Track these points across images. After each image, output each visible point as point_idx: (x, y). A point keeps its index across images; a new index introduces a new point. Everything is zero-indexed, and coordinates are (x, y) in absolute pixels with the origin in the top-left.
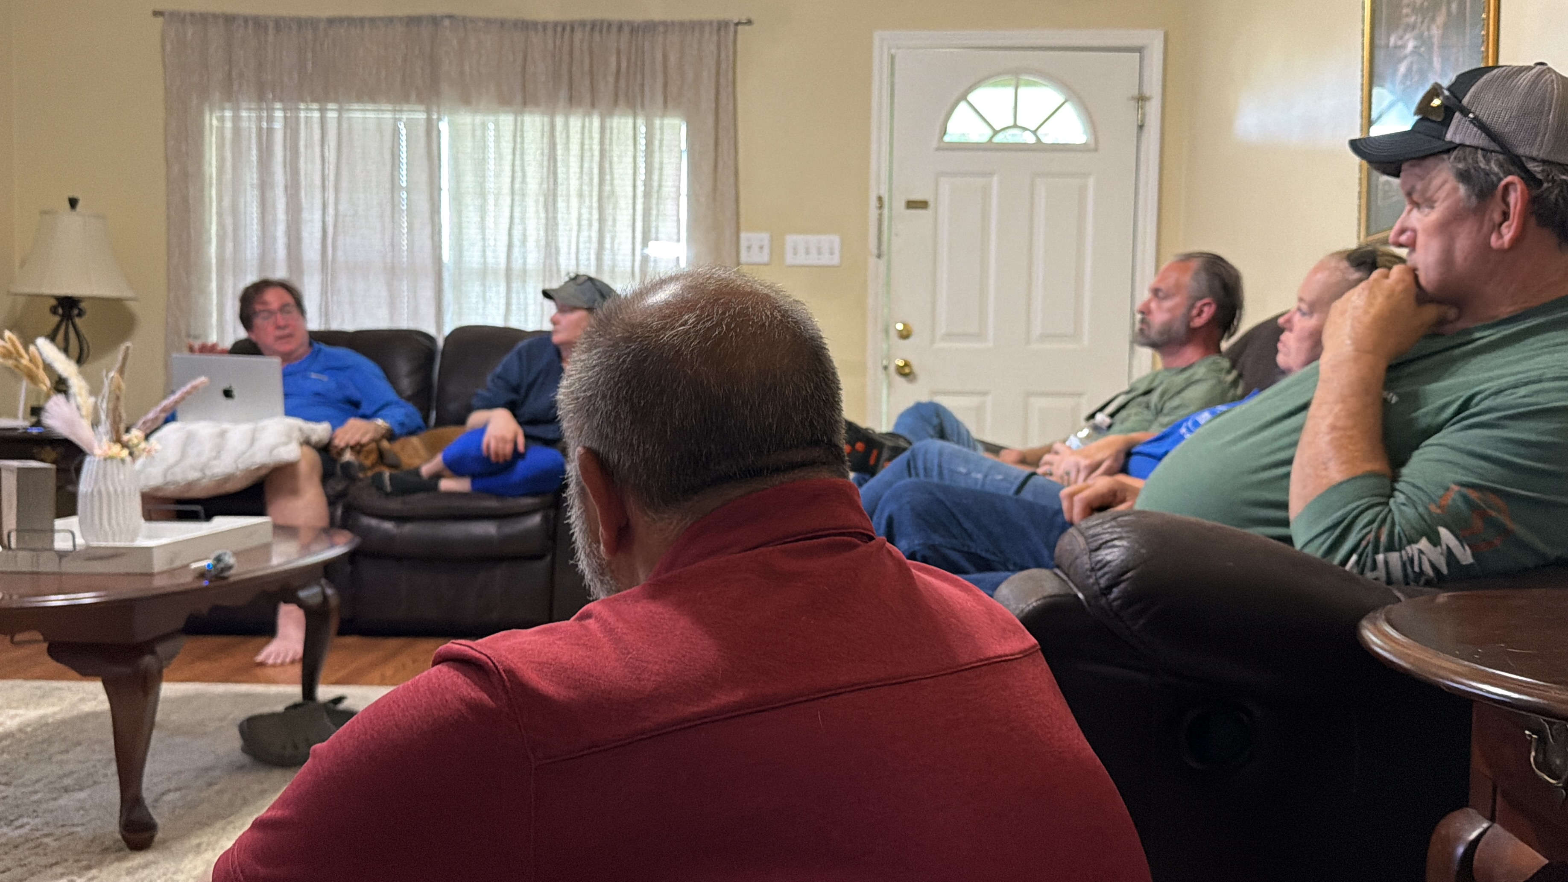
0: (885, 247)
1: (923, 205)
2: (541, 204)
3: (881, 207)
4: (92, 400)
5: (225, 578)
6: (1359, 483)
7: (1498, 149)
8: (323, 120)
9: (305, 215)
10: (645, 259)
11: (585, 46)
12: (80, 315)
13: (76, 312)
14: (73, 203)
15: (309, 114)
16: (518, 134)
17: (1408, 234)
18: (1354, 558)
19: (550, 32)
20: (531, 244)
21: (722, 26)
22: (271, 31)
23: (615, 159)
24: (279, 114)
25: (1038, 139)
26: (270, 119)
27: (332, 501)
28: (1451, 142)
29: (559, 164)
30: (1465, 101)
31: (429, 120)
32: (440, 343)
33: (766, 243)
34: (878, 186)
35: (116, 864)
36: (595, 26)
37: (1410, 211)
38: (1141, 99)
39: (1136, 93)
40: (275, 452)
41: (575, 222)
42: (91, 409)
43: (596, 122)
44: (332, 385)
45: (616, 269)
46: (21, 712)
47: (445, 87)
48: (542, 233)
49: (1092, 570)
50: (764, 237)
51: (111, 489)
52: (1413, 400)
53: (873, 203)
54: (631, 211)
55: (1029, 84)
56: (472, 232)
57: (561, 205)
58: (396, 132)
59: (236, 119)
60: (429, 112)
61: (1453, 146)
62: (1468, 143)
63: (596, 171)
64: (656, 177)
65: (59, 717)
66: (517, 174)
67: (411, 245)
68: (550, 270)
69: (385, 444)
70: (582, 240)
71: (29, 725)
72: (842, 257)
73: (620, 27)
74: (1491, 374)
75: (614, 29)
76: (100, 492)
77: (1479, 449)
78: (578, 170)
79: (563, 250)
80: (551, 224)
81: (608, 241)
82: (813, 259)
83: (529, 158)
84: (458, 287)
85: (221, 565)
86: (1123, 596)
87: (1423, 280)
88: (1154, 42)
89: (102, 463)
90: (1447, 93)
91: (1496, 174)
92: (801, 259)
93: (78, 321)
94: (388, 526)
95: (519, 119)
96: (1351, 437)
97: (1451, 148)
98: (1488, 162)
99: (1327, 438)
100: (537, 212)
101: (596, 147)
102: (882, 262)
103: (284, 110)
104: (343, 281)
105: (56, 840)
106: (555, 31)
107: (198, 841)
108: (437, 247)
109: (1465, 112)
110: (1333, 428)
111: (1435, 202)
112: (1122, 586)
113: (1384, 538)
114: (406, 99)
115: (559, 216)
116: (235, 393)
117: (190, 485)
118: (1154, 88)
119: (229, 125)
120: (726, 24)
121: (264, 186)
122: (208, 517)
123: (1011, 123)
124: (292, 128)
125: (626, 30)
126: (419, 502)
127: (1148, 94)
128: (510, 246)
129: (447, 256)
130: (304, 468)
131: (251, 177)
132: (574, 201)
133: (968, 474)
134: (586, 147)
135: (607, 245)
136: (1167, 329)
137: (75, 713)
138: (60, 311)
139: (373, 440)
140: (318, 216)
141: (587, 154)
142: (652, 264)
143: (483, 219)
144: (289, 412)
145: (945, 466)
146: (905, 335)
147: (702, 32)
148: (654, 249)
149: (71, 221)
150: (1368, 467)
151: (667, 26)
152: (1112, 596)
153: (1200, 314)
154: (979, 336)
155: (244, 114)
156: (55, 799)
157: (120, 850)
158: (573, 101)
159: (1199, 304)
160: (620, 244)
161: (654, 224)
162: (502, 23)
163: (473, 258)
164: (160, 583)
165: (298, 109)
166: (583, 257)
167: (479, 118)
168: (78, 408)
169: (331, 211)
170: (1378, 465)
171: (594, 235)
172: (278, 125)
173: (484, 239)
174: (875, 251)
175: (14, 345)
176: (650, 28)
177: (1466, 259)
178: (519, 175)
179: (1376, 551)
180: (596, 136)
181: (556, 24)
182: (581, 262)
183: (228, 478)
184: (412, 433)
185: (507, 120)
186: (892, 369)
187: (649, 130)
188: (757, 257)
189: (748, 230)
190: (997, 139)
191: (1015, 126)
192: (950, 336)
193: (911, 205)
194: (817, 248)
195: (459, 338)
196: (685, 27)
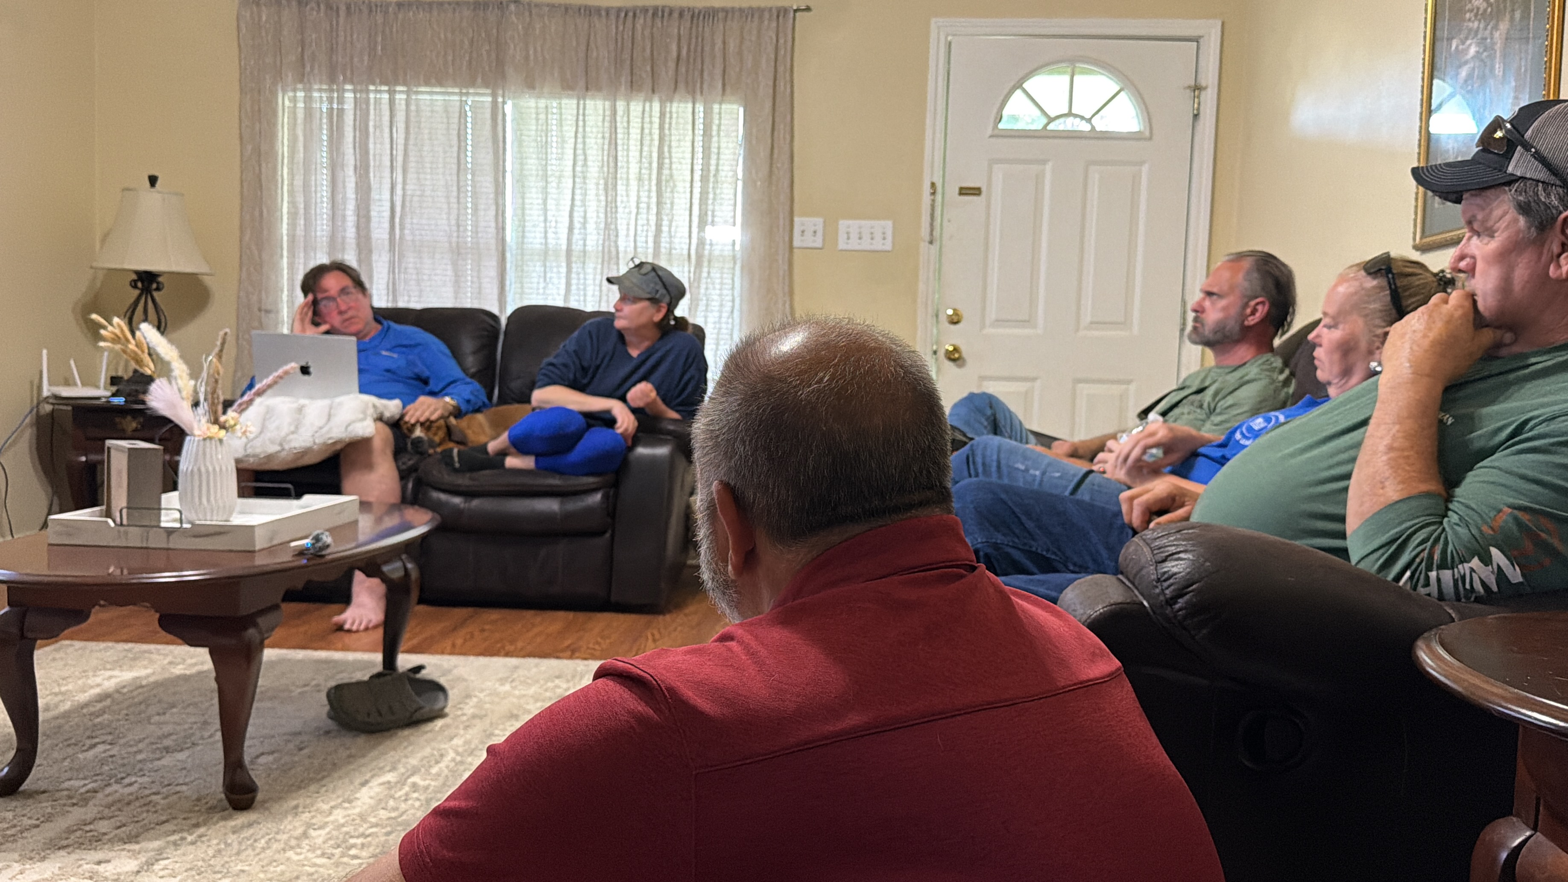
0: (937, 233)
1: (976, 191)
2: (601, 187)
3: (933, 194)
4: (192, 382)
5: (323, 556)
6: (1414, 503)
7: (1558, 182)
8: (392, 102)
9: (374, 195)
10: (701, 243)
11: (647, 32)
12: (158, 289)
13: (154, 286)
14: (153, 180)
15: (379, 95)
16: (580, 117)
17: (1468, 260)
18: (1408, 574)
19: (613, 17)
20: (591, 227)
21: (781, 12)
22: (342, 13)
23: (674, 144)
24: (349, 95)
25: (1093, 127)
26: (341, 101)
27: (404, 476)
28: (1512, 175)
29: (620, 148)
30: (1528, 135)
31: (495, 103)
32: (503, 322)
33: (820, 229)
34: (931, 173)
35: (222, 823)
36: (657, 13)
37: (1470, 238)
38: (1197, 88)
39: (1192, 83)
40: (350, 428)
41: (633, 204)
42: (191, 392)
43: (656, 106)
44: (402, 363)
45: (674, 252)
46: (116, 673)
47: (510, 71)
48: (602, 216)
49: (1158, 580)
50: (818, 222)
51: (211, 469)
52: (1469, 422)
53: (926, 189)
54: (688, 195)
55: (1084, 72)
56: (534, 214)
57: (621, 188)
58: (462, 115)
59: (308, 99)
60: (494, 95)
61: (1513, 178)
62: (1528, 176)
63: (655, 155)
64: (713, 162)
65: (152, 679)
66: (579, 158)
67: (476, 226)
68: (610, 252)
69: (453, 420)
70: (640, 222)
71: (124, 687)
72: (894, 242)
73: (682, 13)
74: (1546, 400)
75: (676, 15)
76: (199, 470)
77: (1530, 473)
78: (638, 154)
79: (622, 233)
80: (611, 207)
81: (665, 223)
82: (866, 245)
83: (591, 142)
84: (520, 268)
85: (320, 544)
86: (1189, 606)
87: (1481, 306)
88: (1212, 32)
89: (202, 443)
90: (1508, 126)
91: (1556, 208)
92: (854, 244)
93: (156, 294)
94: (457, 500)
95: (582, 102)
96: (1408, 457)
97: (1512, 181)
98: (1548, 195)
99: (1385, 458)
100: (597, 195)
101: (656, 132)
102: (936, 248)
103: (355, 91)
104: (410, 260)
105: (164, 798)
106: (618, 16)
107: (294, 803)
108: (501, 229)
109: (1527, 146)
110: (1391, 448)
111: (1496, 231)
112: (1187, 597)
113: (1437, 556)
114: (472, 83)
115: (619, 199)
116: (311, 370)
117: (270, 457)
118: (1209, 78)
119: (301, 105)
120: (786, 10)
121: (335, 167)
122: (299, 496)
123: (1066, 111)
124: (362, 107)
125: (687, 16)
126: (485, 477)
127: (1204, 84)
128: (571, 229)
129: (510, 236)
130: (377, 444)
131: (322, 156)
132: (634, 184)
133: (1027, 470)
134: (647, 131)
135: (665, 229)
136: (1220, 328)
137: (167, 675)
138: (139, 285)
139: (442, 417)
140: (386, 195)
141: (647, 138)
142: (707, 247)
143: (545, 201)
144: (363, 390)
145: (1003, 462)
146: (955, 320)
147: (761, 17)
148: (710, 233)
149: (151, 199)
150: (1424, 487)
151: (727, 12)
152: (1177, 606)
153: (1253, 313)
154: (1029, 322)
155: (316, 94)
156: (159, 759)
157: (224, 810)
158: (634, 86)
159: (1253, 303)
160: (677, 227)
161: (710, 207)
162: (567, 8)
163: (535, 239)
164: (261, 561)
165: (368, 91)
166: (641, 239)
167: (542, 103)
168: (180, 390)
169: (399, 191)
170: (1433, 486)
171: (653, 218)
172: (349, 106)
173: (545, 221)
174: (927, 238)
175: (122, 331)
176: (710, 14)
177: (1523, 288)
178: (580, 157)
179: (1429, 568)
180: (656, 120)
181: (619, 10)
182: (639, 244)
183: (306, 452)
184: (478, 410)
185: (569, 104)
186: (941, 354)
187: (708, 113)
188: (810, 241)
189: (804, 214)
190: (1051, 127)
191: (1070, 114)
192: (1000, 322)
193: (964, 191)
194: (870, 234)
195: (521, 317)
196: (745, 13)
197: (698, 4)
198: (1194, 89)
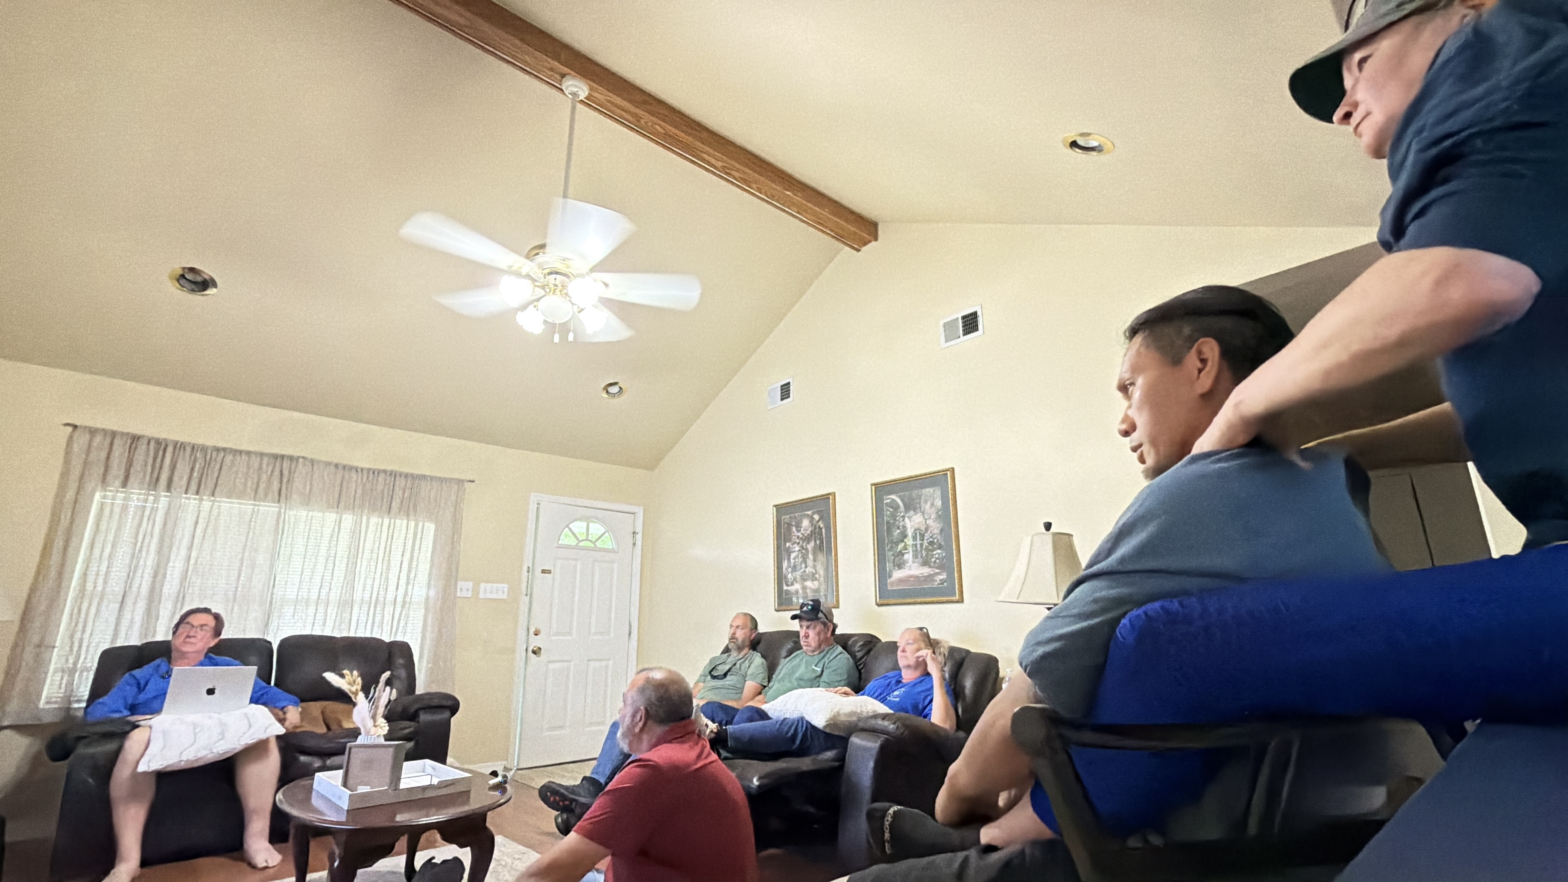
0: (529, 592)
1: (549, 572)
2: (344, 563)
3: (528, 572)
8: (199, 505)
9: (170, 564)
15: (188, 501)
16: (337, 523)
20: (334, 585)
21: (460, 482)
23: (394, 541)
24: (164, 499)
25: (595, 545)
26: (156, 501)
32: (275, 646)
33: (471, 587)
34: (528, 563)
36: (393, 474)
39: (632, 530)
43: (387, 520)
47: (293, 495)
48: (342, 579)
50: (470, 584)
53: (525, 569)
55: (593, 522)
56: (294, 578)
59: (126, 499)
60: (280, 507)
63: (382, 546)
64: (416, 551)
68: (346, 600)
72: (508, 595)
73: (406, 476)
75: (403, 475)
82: (493, 596)
84: (279, 610)
88: (640, 511)
92: (489, 596)
95: (339, 515)
100: (340, 567)
101: (385, 532)
102: (528, 597)
103: (170, 497)
114: (264, 498)
118: (639, 529)
119: (118, 502)
120: (462, 480)
123: (585, 538)
124: (174, 507)
127: (637, 531)
128: (321, 586)
136: (743, 641)
140: (179, 564)
143: (304, 570)
146: (536, 634)
147: (449, 482)
151: (432, 478)
153: (752, 635)
154: (569, 633)
155: (134, 496)
158: (373, 509)
159: (752, 632)
161: (412, 575)
162: (336, 465)
165: (180, 498)
167: (311, 513)
169: (191, 562)
174: (524, 593)
176: (423, 477)
180: (386, 527)
182: (365, 595)
185: (330, 516)
186: (530, 649)
187: (416, 526)
188: (464, 594)
189: (462, 580)
190: (580, 544)
191: (587, 540)
192: (557, 634)
193: (544, 571)
194: (496, 591)
195: (285, 644)
196: (441, 480)
197: (416, 472)
198: (634, 533)
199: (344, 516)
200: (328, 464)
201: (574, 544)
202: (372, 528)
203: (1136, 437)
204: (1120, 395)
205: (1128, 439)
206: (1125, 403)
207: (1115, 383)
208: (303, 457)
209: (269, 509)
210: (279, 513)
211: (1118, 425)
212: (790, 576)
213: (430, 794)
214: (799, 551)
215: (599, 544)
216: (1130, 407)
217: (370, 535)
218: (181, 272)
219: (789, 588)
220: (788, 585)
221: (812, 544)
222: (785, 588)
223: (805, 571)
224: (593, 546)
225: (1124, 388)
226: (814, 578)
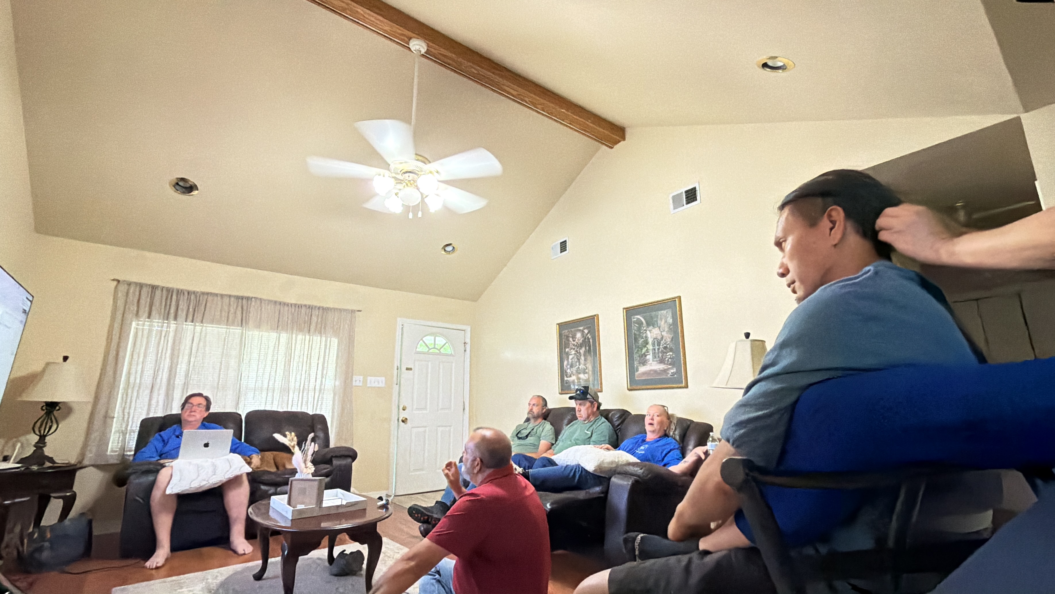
0: (398, 382)
1: (411, 369)
2: (283, 364)
3: (397, 369)
8: (194, 329)
9: (179, 366)
12: (58, 410)
13: (57, 408)
14: (66, 358)
16: (278, 339)
19: (293, 307)
21: (353, 311)
24: (173, 325)
26: (168, 327)
32: (243, 417)
33: (362, 380)
34: (397, 363)
36: (310, 307)
43: (308, 337)
47: (250, 322)
48: (282, 375)
50: (361, 378)
53: (396, 368)
54: (316, 368)
55: (437, 336)
56: (253, 374)
59: (150, 325)
60: (242, 329)
68: (284, 388)
72: (385, 384)
73: (319, 308)
75: (316, 308)
82: (376, 385)
84: (245, 395)
88: (468, 329)
92: (372, 385)
93: (52, 413)
95: (278, 334)
100: (281, 367)
102: (398, 385)
103: (176, 324)
116: (210, 445)
118: (468, 341)
124: (179, 331)
134: (303, 345)
136: (538, 413)
138: (46, 408)
143: (258, 369)
146: (403, 409)
147: (345, 312)
149: (61, 367)
151: (335, 309)
154: (425, 409)
155: (155, 324)
158: (301, 330)
159: (543, 408)
161: (324, 372)
162: (275, 302)
165: (183, 324)
167: (261, 333)
173: (257, 376)
174: (396, 383)
176: (327, 309)
180: (307, 341)
185: (274, 335)
186: (400, 420)
187: (326, 341)
188: (358, 384)
189: (356, 375)
190: (430, 351)
191: (434, 348)
192: (417, 409)
193: (407, 369)
194: (377, 382)
195: (249, 415)
196: (340, 310)
197: (325, 305)
198: (465, 343)
199: (281, 335)
200: (270, 301)
201: (426, 351)
202: (299, 342)
203: (789, 277)
204: (777, 249)
205: (784, 279)
206: (780, 254)
207: (773, 241)
208: (254, 298)
209: (236, 331)
210: (242, 333)
211: (777, 269)
212: (569, 371)
213: (341, 510)
214: (575, 354)
215: (442, 350)
216: (784, 257)
217: (298, 346)
218: (176, 181)
219: (568, 379)
220: (567, 377)
221: (583, 349)
222: (566, 379)
223: (579, 368)
224: (439, 352)
225: (779, 244)
226: (585, 373)
